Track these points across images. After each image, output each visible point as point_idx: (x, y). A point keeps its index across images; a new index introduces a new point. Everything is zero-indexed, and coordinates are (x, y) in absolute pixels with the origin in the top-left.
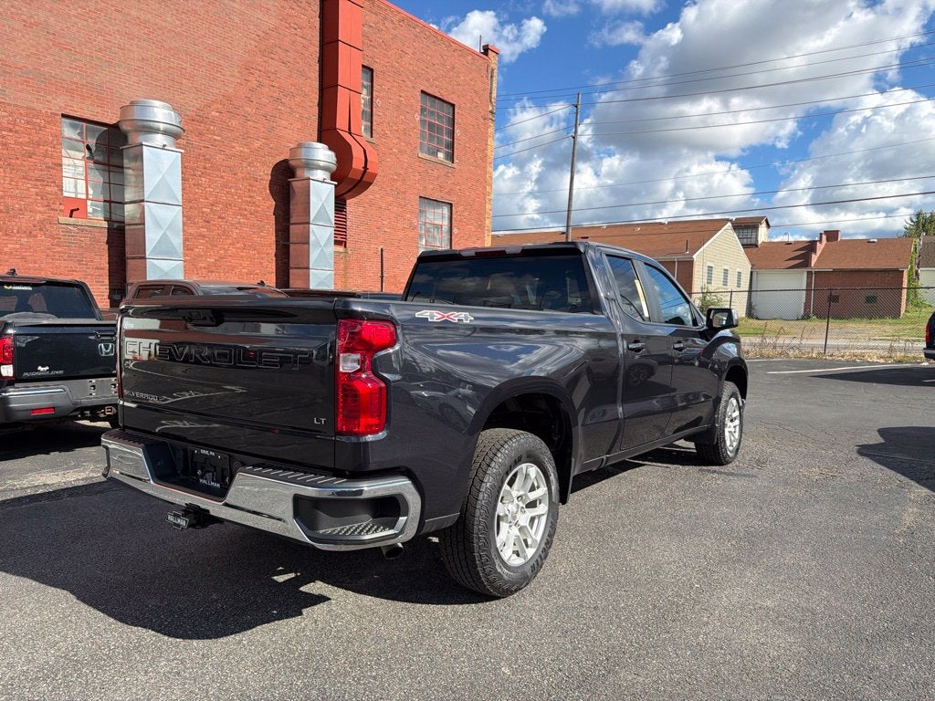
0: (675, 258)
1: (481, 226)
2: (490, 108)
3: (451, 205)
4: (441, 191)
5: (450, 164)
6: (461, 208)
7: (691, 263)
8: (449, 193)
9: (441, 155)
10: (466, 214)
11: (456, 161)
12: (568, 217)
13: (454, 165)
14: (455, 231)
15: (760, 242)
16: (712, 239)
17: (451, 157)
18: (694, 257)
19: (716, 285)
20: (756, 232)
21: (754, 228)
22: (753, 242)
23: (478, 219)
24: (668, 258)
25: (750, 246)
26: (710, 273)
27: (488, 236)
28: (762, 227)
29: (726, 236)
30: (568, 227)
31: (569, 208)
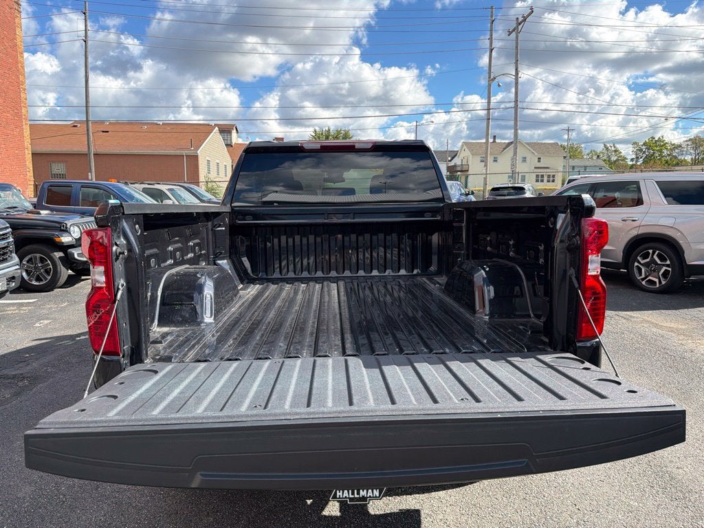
0: (184, 153)
1: (18, 115)
7: (196, 157)
12: (87, 112)
15: (233, 143)
16: (208, 140)
18: (198, 152)
19: (213, 176)
20: (231, 135)
21: (230, 132)
22: (229, 143)
23: (14, 107)
24: (178, 152)
25: (229, 145)
26: (209, 166)
27: (26, 124)
28: (234, 132)
29: (215, 137)
30: (87, 121)
31: (87, 104)
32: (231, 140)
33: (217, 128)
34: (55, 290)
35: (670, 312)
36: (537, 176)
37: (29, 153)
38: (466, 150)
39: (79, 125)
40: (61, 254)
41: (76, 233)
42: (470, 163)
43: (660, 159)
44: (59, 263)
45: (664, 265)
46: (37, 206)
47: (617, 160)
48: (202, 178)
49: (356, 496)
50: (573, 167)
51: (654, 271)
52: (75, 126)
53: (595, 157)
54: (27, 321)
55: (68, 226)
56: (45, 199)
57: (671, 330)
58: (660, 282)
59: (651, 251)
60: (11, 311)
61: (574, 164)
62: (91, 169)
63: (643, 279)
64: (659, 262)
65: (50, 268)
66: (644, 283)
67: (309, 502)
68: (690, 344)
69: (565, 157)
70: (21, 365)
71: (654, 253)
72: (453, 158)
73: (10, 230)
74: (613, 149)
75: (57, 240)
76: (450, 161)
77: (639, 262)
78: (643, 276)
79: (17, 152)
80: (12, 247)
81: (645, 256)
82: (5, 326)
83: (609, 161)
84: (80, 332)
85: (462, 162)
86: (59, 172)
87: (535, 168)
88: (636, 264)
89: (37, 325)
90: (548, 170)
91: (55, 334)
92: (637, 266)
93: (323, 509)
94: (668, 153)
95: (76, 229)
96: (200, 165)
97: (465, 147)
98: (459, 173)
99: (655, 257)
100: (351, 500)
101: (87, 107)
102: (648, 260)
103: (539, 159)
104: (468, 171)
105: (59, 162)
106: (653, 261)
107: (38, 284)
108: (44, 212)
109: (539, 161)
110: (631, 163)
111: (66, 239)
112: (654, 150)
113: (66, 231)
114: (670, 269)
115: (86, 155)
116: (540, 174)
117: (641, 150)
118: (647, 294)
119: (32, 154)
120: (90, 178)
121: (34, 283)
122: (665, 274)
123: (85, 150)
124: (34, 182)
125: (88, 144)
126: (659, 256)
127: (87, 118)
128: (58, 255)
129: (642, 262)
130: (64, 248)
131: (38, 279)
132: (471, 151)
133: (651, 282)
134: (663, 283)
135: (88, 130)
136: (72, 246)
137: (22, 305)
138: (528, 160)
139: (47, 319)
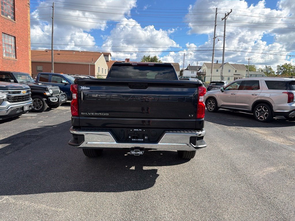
0: (89, 64)
1: (27, 47)
2: (28, 2)
3: (15, 37)
4: (11, 31)
5: (14, 21)
6: (19, 39)
7: (94, 65)
8: (14, 32)
9: (9, 17)
10: (21, 41)
11: (16, 20)
12: (52, 47)
13: (16, 22)
14: (17, 48)
16: (99, 59)
17: (14, 19)
18: (95, 63)
19: (100, 73)
20: (108, 57)
21: (108, 56)
22: (107, 60)
23: (26, 44)
24: (87, 63)
25: (107, 61)
26: (99, 69)
27: (30, 51)
28: (110, 56)
29: (102, 58)
30: (52, 50)
31: (52, 43)
32: (108, 59)
33: (103, 54)
34: (43, 112)
35: (264, 128)
36: (235, 78)
37: (30, 62)
38: (205, 66)
39: (48, 51)
40: (46, 99)
41: (51, 92)
42: (206, 72)
43: (289, 73)
44: (45, 102)
45: (266, 112)
46: (37, 82)
47: (271, 73)
48: (96, 74)
49: (136, 153)
50: (251, 75)
51: (262, 114)
52: (46, 51)
53: (261, 71)
54: (35, 121)
55: (49, 89)
56: (39, 79)
57: (261, 133)
58: (264, 118)
59: (261, 106)
60: (29, 118)
61: (251, 74)
62: (52, 69)
63: (258, 117)
64: (264, 111)
65: (42, 104)
66: (259, 118)
67: (126, 166)
68: (265, 137)
69: (247, 71)
70: (36, 133)
71: (262, 107)
72: (199, 69)
73: (30, 89)
74: (269, 68)
75: (45, 94)
76: (198, 70)
77: (257, 111)
78: (259, 116)
79: (26, 61)
80: (30, 96)
81: (259, 108)
82: (28, 122)
83: (267, 73)
84: (54, 125)
85: (203, 71)
86: (40, 69)
87: (234, 75)
88: (256, 111)
89: (39, 122)
90: (239, 76)
91: (46, 125)
92: (257, 112)
93: (130, 168)
94: (293, 70)
95: (51, 90)
96: (95, 69)
97: (205, 65)
98: (202, 76)
99: (263, 109)
100: (135, 154)
101: (52, 44)
102: (260, 110)
103: (236, 71)
104: (205, 75)
105: (40, 65)
106: (262, 110)
107: (37, 109)
108: (40, 84)
109: (236, 72)
110: (277, 74)
111: (47, 94)
112: (286, 69)
113: (48, 91)
114: (268, 113)
115: (51, 63)
116: (236, 77)
117: (281, 69)
118: (259, 122)
119: (32, 62)
120: (52, 72)
121: (36, 109)
122: (266, 115)
123: (50, 61)
124: (32, 73)
125: (52, 59)
126: (264, 108)
127: (52, 49)
128: (45, 99)
129: (258, 110)
130: (47, 97)
131: (37, 108)
132: (207, 66)
133: (261, 118)
134: (265, 118)
135: (52, 53)
136: (50, 97)
137: (32, 116)
138: (231, 71)
139: (42, 121)
